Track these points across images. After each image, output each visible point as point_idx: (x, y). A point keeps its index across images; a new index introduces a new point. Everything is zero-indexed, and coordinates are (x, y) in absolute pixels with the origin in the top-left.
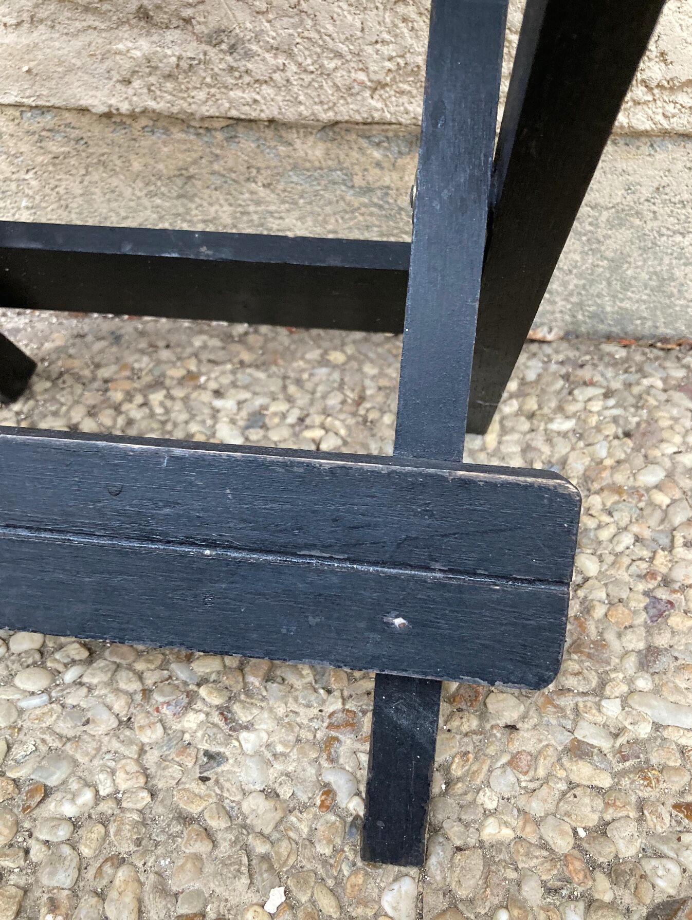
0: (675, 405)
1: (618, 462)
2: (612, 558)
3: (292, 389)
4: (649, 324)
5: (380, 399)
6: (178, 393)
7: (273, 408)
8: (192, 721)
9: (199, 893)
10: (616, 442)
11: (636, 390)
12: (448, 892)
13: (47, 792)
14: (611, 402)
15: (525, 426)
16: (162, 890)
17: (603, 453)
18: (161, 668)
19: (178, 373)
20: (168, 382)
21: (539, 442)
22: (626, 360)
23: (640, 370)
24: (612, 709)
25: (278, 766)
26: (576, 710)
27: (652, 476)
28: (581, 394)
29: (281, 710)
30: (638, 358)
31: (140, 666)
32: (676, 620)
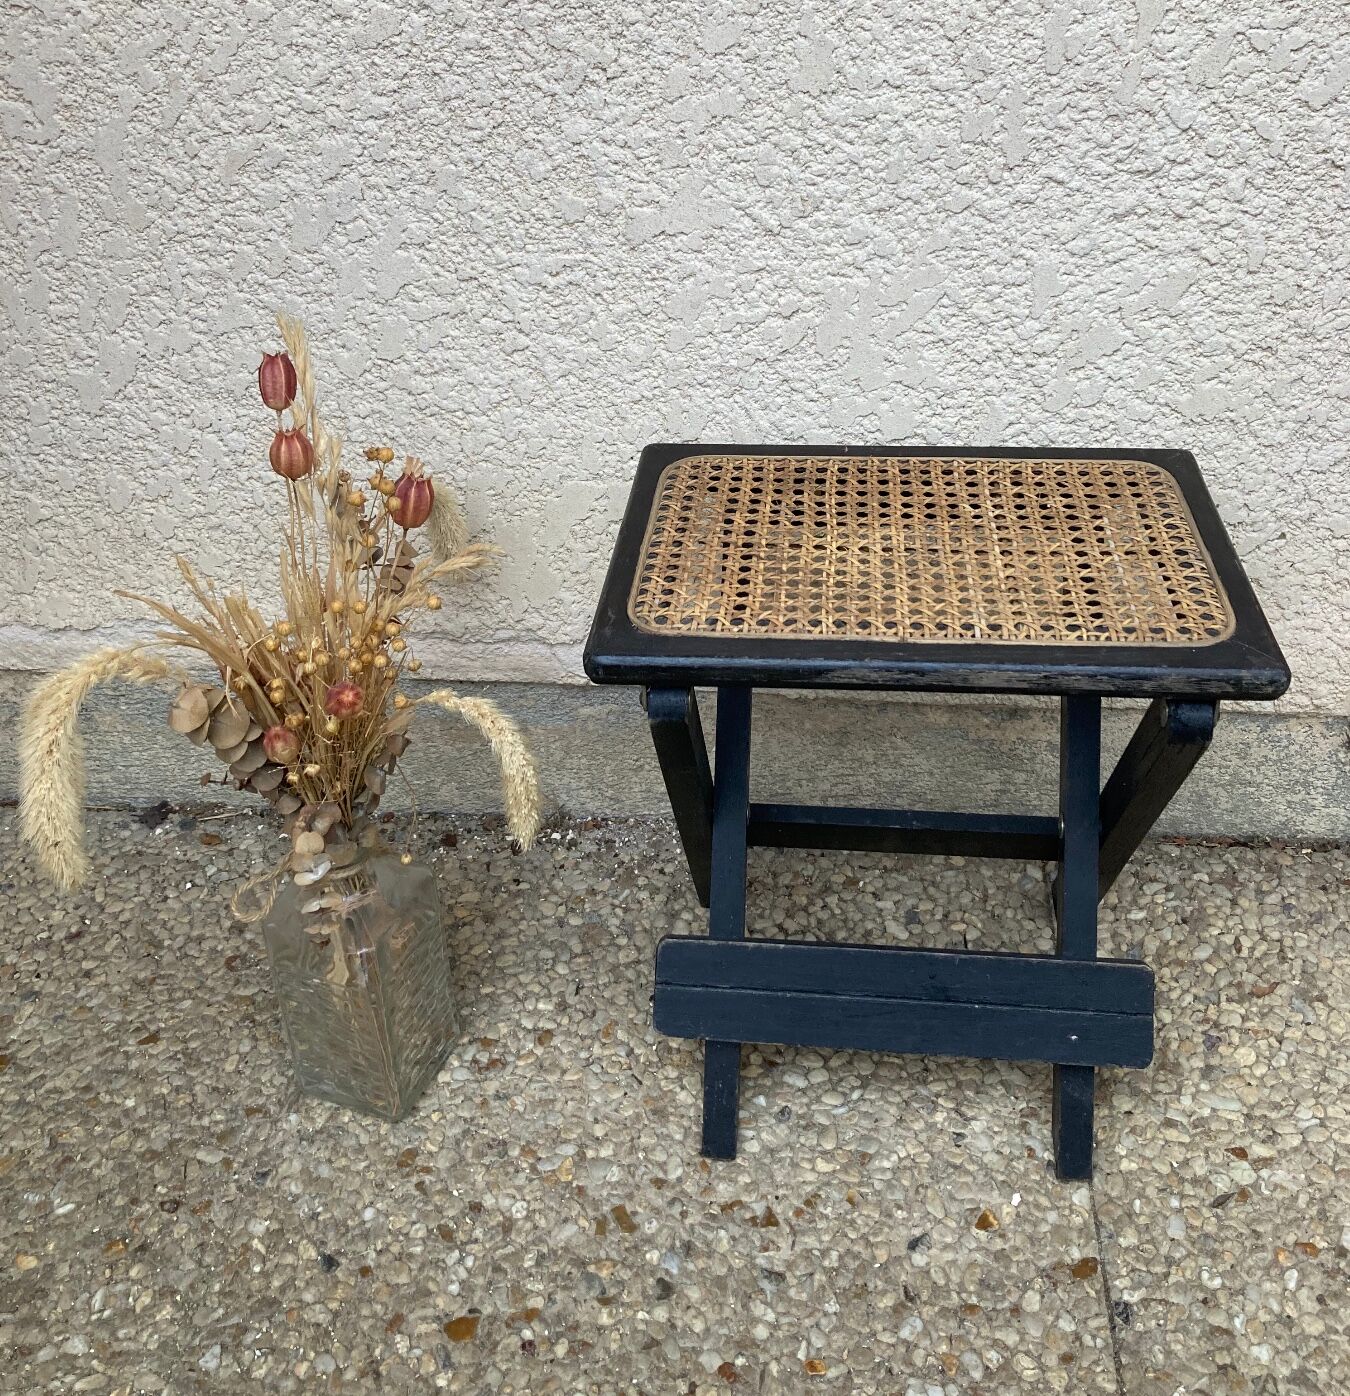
0: (1218, 896)
1: (1180, 942)
2: (1178, 1012)
3: (931, 890)
4: (1195, 827)
5: (1000, 897)
6: (847, 896)
7: (922, 907)
8: (939, 1117)
9: (971, 1201)
10: (1177, 928)
11: (1189, 884)
12: (1106, 1195)
13: (871, 1157)
14: (1171, 895)
15: (1111, 917)
16: (952, 1198)
17: (1168, 936)
18: (911, 1087)
19: (841, 879)
20: (835, 887)
21: (1122, 929)
22: (1180, 858)
23: (1191, 866)
24: (1186, 1101)
25: (998, 1139)
26: (1166, 1103)
27: (1203, 953)
28: (1149, 889)
29: (990, 1110)
30: (1189, 856)
31: (897, 1088)
32: (1222, 1049)
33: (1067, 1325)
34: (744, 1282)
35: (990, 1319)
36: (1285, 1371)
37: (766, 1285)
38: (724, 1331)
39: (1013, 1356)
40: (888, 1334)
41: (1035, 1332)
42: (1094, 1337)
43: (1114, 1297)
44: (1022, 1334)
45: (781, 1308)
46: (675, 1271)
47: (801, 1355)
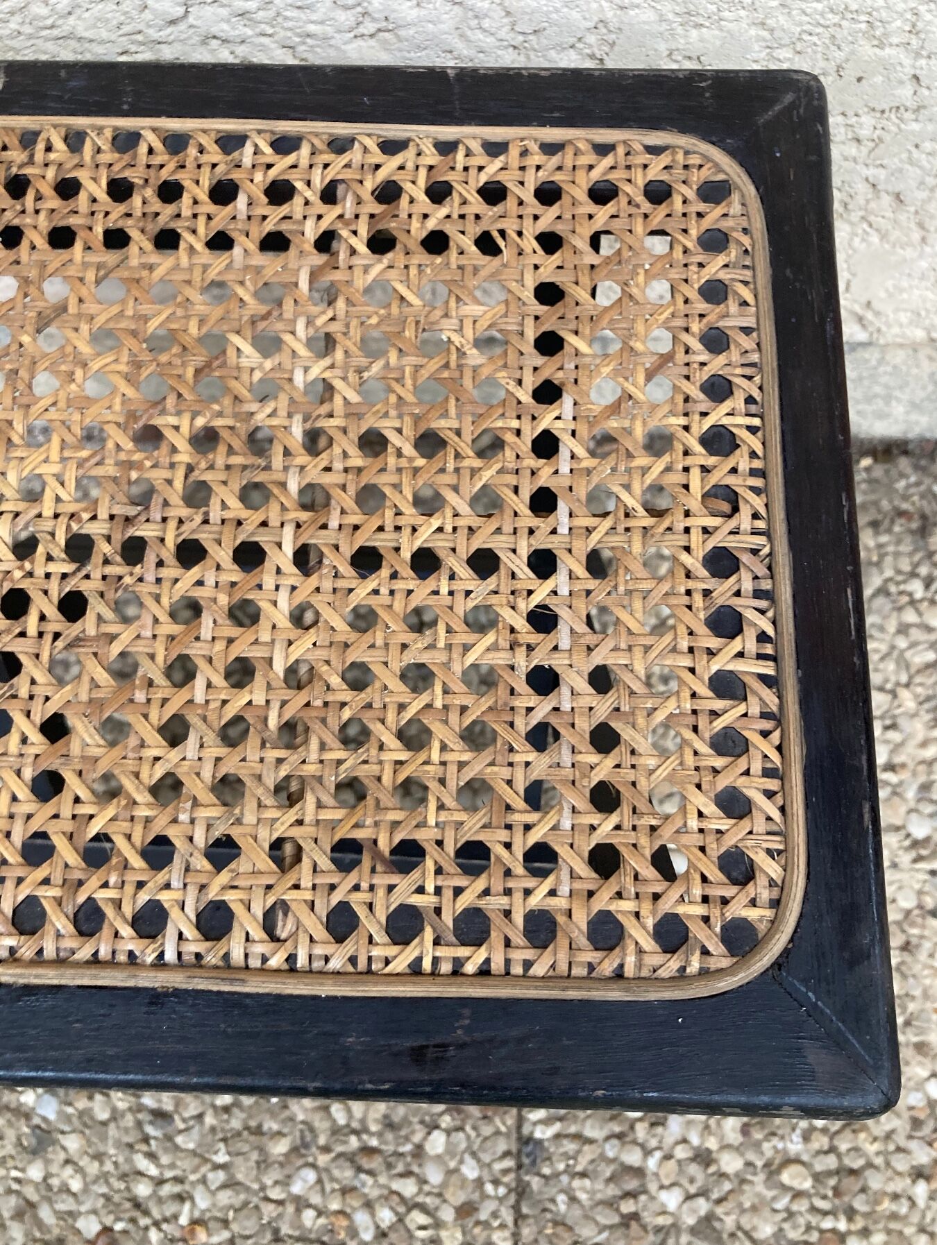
33: (470, 1171)
34: (126, 1130)
35: (389, 1166)
36: (691, 1221)
37: (150, 1130)
38: (104, 1190)
39: (409, 1210)
40: (278, 1189)
41: (435, 1176)
42: (496, 1182)
43: (526, 1130)
44: (423, 1181)
45: (165, 1160)
46: (52, 1116)
47: (184, 1220)
